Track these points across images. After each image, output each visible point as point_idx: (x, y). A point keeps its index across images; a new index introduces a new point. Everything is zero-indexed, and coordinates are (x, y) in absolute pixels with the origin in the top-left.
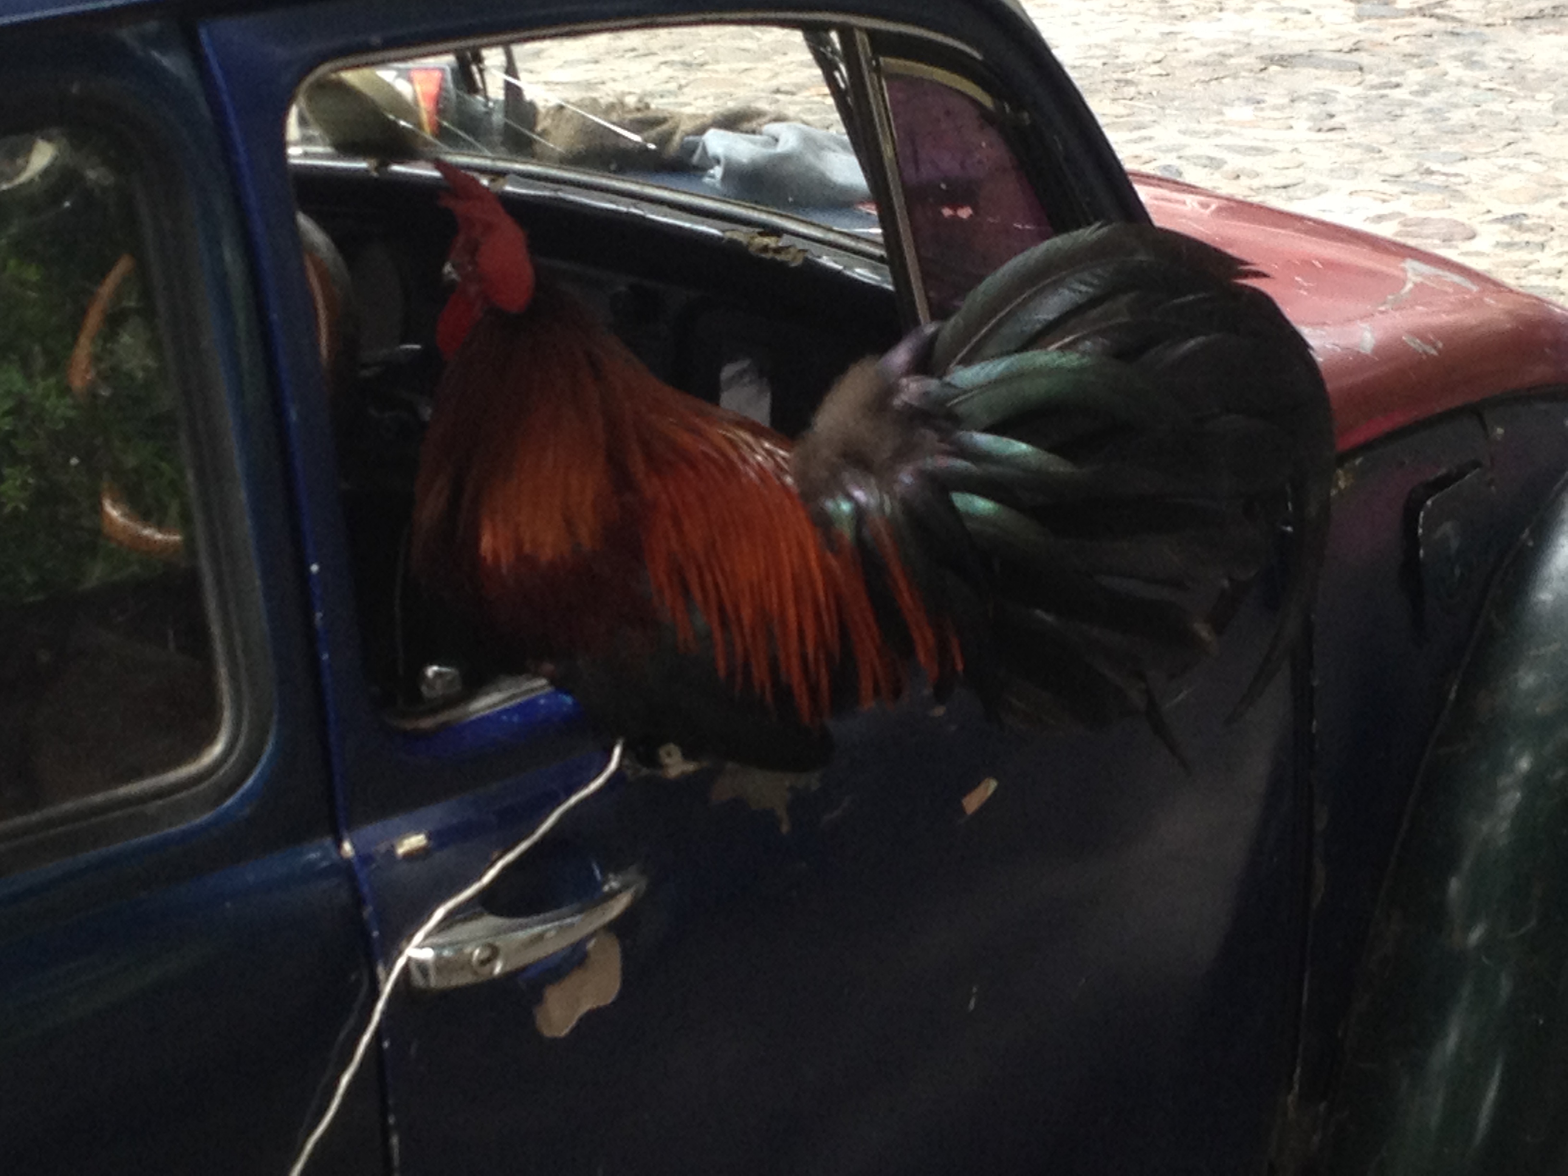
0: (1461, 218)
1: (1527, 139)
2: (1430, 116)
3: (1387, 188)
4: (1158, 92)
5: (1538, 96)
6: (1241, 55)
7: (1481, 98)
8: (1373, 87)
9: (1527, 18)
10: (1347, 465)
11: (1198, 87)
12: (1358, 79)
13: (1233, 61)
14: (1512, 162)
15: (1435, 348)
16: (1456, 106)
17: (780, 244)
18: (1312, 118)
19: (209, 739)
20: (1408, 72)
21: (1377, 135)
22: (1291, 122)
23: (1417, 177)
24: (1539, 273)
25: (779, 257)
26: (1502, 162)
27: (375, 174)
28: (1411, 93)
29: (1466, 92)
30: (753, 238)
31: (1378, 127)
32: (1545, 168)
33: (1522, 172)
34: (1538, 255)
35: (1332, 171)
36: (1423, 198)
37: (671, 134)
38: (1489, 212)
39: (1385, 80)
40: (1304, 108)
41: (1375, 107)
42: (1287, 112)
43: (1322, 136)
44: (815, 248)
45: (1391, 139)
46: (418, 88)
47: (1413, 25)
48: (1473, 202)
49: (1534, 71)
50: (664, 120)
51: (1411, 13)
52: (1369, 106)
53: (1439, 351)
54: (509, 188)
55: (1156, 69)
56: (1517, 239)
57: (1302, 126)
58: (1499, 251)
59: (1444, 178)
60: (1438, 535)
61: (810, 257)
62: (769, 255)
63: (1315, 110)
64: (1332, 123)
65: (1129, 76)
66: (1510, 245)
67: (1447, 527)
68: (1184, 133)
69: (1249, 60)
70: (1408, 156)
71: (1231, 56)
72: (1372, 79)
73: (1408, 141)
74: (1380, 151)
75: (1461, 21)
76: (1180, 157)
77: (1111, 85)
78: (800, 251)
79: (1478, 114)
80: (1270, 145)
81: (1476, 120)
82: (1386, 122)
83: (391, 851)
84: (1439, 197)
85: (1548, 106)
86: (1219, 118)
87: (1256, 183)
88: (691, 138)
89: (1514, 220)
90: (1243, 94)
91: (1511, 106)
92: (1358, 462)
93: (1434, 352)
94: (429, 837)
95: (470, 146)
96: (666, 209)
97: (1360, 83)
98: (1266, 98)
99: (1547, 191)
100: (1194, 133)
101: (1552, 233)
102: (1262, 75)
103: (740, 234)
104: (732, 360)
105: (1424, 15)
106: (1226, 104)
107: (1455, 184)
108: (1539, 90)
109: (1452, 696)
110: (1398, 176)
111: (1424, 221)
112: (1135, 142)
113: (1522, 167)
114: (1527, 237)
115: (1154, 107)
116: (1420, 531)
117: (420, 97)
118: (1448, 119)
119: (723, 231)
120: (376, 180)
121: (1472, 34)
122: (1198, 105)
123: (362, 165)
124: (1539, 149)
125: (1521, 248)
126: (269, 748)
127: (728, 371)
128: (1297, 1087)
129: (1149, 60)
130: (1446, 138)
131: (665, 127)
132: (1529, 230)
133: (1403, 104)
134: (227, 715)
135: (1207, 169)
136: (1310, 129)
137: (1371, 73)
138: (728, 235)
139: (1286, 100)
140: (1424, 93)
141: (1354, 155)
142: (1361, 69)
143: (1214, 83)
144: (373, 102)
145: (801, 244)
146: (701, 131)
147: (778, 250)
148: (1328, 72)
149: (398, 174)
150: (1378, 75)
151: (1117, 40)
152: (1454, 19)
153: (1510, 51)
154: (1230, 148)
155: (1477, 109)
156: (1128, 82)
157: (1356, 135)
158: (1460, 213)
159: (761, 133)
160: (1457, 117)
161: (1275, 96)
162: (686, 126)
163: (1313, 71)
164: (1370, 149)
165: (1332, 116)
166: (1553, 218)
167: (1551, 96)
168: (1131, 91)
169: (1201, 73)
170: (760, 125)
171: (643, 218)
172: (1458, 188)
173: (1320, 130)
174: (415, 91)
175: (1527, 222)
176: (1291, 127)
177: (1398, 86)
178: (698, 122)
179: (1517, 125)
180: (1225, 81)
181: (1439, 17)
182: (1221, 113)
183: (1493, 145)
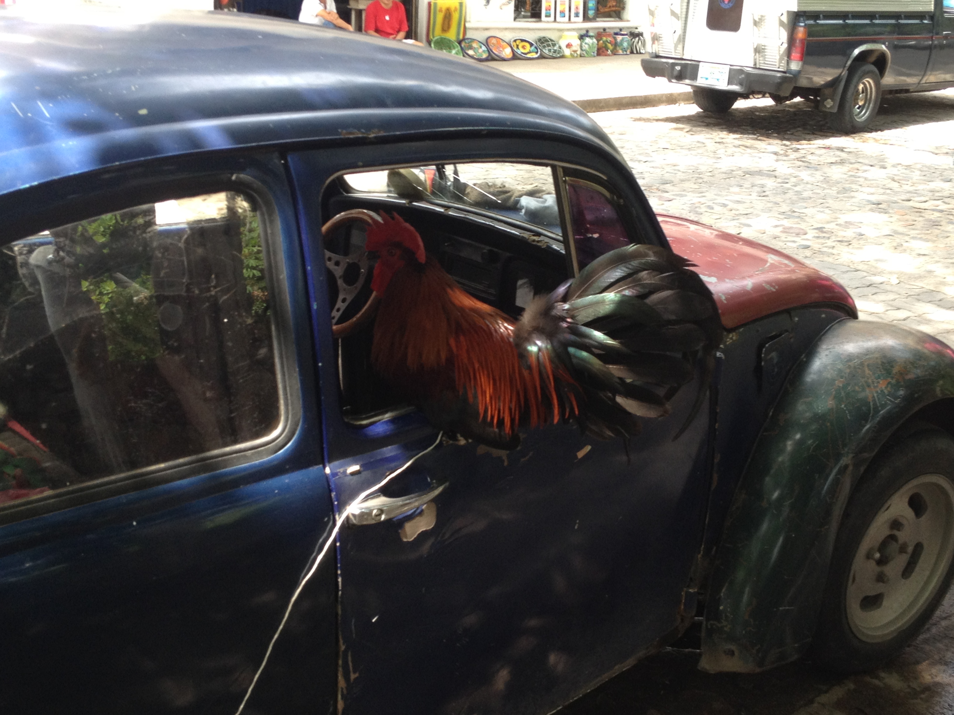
0: (803, 227)
1: (828, 203)
2: (796, 193)
3: (779, 216)
4: (709, 181)
5: (833, 189)
6: (738, 171)
7: (814, 188)
8: (779, 183)
9: (832, 163)
10: (737, 331)
11: (722, 180)
12: (775, 180)
13: (734, 173)
14: (822, 210)
15: (774, 288)
16: (806, 190)
17: (539, 240)
18: (758, 192)
19: (275, 427)
20: (791, 179)
21: (778, 199)
22: (751, 193)
23: (790, 213)
24: (826, 247)
25: (539, 244)
26: (819, 209)
27: (407, 205)
28: (791, 185)
29: (809, 186)
30: (530, 236)
31: (779, 196)
32: (832, 212)
33: (824, 213)
34: (827, 241)
35: (762, 210)
36: (791, 220)
37: (510, 197)
38: (812, 226)
39: (783, 181)
40: (756, 189)
41: (779, 190)
42: (751, 190)
43: (761, 198)
44: (551, 242)
45: (783, 200)
46: (427, 176)
47: (794, 163)
48: (808, 222)
49: (832, 180)
50: (509, 192)
51: (794, 160)
52: (777, 189)
53: (776, 289)
54: (450, 213)
55: (710, 174)
56: (821, 236)
57: (754, 195)
58: (814, 239)
59: (799, 214)
60: (769, 357)
61: (548, 244)
62: (534, 243)
63: (759, 189)
64: (764, 194)
65: (701, 176)
66: (818, 237)
67: (774, 354)
68: (716, 195)
69: (740, 173)
70: (788, 206)
71: (734, 171)
72: (779, 180)
73: (788, 201)
74: (778, 204)
75: (810, 163)
76: (713, 203)
77: (694, 179)
78: (546, 242)
79: (812, 193)
80: (744, 200)
81: (812, 196)
82: (782, 195)
83: (345, 472)
84: (796, 220)
85: (835, 192)
86: (727, 191)
87: (737, 212)
88: (517, 198)
89: (820, 229)
90: (737, 183)
91: (823, 191)
92: (741, 330)
93: (774, 290)
94: (361, 467)
95: (440, 197)
96: (502, 224)
97: (775, 182)
98: (744, 185)
99: (833, 220)
100: (719, 195)
101: (832, 234)
102: (743, 177)
103: (526, 235)
104: (522, 279)
105: (798, 161)
106: (731, 186)
107: (802, 216)
108: (833, 187)
109: (771, 414)
110: (784, 212)
111: (791, 228)
112: (700, 197)
113: (825, 212)
114: (824, 235)
115: (707, 186)
116: (763, 355)
117: (427, 179)
118: (802, 195)
119: (520, 233)
120: (407, 207)
121: (814, 167)
122: (722, 186)
123: (404, 202)
124: (831, 206)
125: (821, 239)
126: (297, 432)
127: (520, 282)
128: (702, 552)
129: (708, 171)
130: (801, 201)
131: (509, 194)
132: (825, 232)
133: (789, 189)
134: (282, 418)
135: (722, 207)
136: (757, 196)
137: (779, 178)
138: (522, 235)
139: (750, 186)
140: (795, 186)
141: (770, 205)
142: (776, 177)
143: (728, 179)
144: (409, 180)
145: (547, 240)
146: (521, 196)
147: (538, 242)
148: (765, 177)
149: (415, 205)
150: (781, 179)
151: (699, 164)
152: (808, 162)
153: (825, 173)
154: (731, 201)
155: (812, 192)
156: (701, 178)
157: (771, 198)
158: (803, 226)
159: (542, 198)
160: (805, 194)
161: (747, 184)
162: (517, 194)
163: (761, 177)
164: (776, 203)
165: (764, 192)
166: (833, 229)
167: (837, 189)
168: (701, 181)
169: (724, 176)
170: (543, 195)
171: (494, 227)
172: (804, 217)
173: (760, 196)
174: (425, 177)
175: (824, 230)
176: (751, 195)
177: (787, 183)
178: (520, 193)
179: (824, 198)
180: (731, 179)
181: (803, 161)
182: (728, 189)
183: (816, 204)
